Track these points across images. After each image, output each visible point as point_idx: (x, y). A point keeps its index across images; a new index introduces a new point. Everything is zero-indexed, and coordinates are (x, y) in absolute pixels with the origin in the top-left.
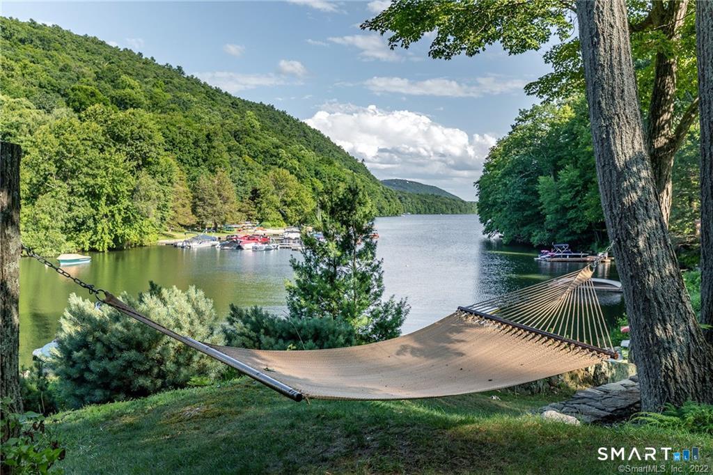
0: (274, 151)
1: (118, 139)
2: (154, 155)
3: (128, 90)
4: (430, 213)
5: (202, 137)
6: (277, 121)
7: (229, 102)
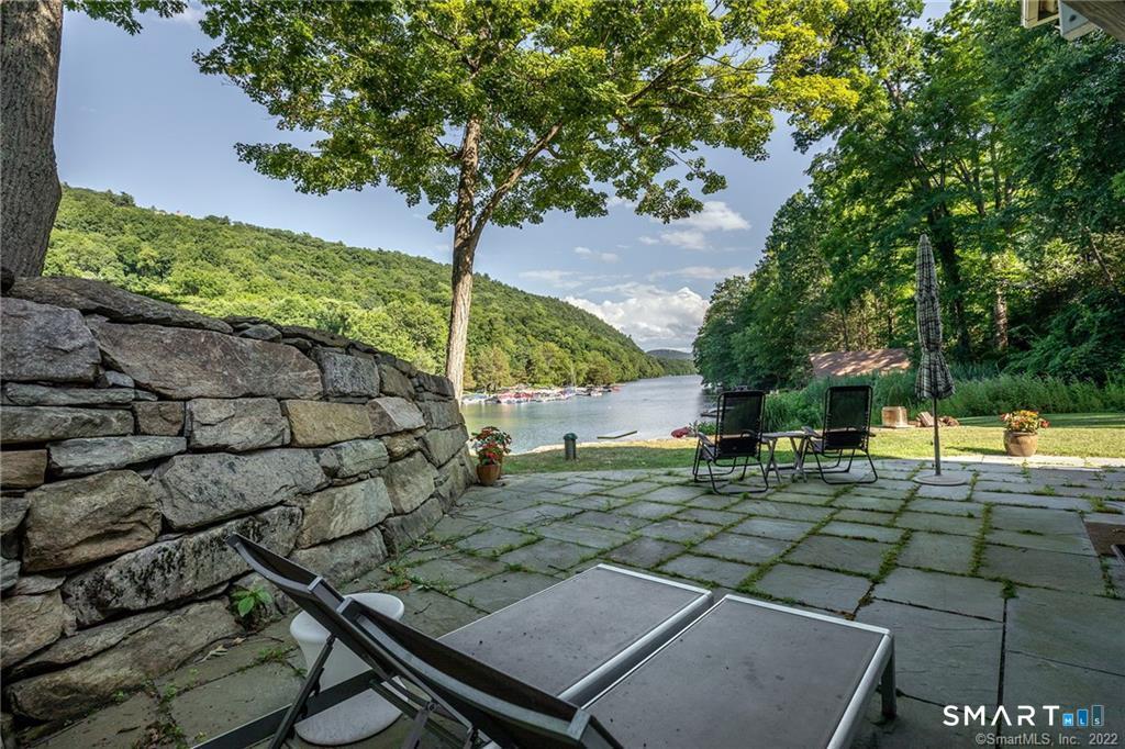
0: (551, 331)
1: (409, 325)
2: (434, 335)
3: (444, 293)
4: (687, 374)
5: (486, 321)
6: (561, 309)
7: (523, 297)
